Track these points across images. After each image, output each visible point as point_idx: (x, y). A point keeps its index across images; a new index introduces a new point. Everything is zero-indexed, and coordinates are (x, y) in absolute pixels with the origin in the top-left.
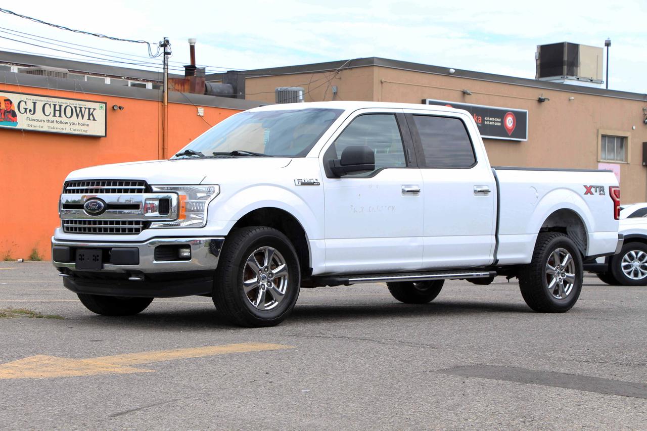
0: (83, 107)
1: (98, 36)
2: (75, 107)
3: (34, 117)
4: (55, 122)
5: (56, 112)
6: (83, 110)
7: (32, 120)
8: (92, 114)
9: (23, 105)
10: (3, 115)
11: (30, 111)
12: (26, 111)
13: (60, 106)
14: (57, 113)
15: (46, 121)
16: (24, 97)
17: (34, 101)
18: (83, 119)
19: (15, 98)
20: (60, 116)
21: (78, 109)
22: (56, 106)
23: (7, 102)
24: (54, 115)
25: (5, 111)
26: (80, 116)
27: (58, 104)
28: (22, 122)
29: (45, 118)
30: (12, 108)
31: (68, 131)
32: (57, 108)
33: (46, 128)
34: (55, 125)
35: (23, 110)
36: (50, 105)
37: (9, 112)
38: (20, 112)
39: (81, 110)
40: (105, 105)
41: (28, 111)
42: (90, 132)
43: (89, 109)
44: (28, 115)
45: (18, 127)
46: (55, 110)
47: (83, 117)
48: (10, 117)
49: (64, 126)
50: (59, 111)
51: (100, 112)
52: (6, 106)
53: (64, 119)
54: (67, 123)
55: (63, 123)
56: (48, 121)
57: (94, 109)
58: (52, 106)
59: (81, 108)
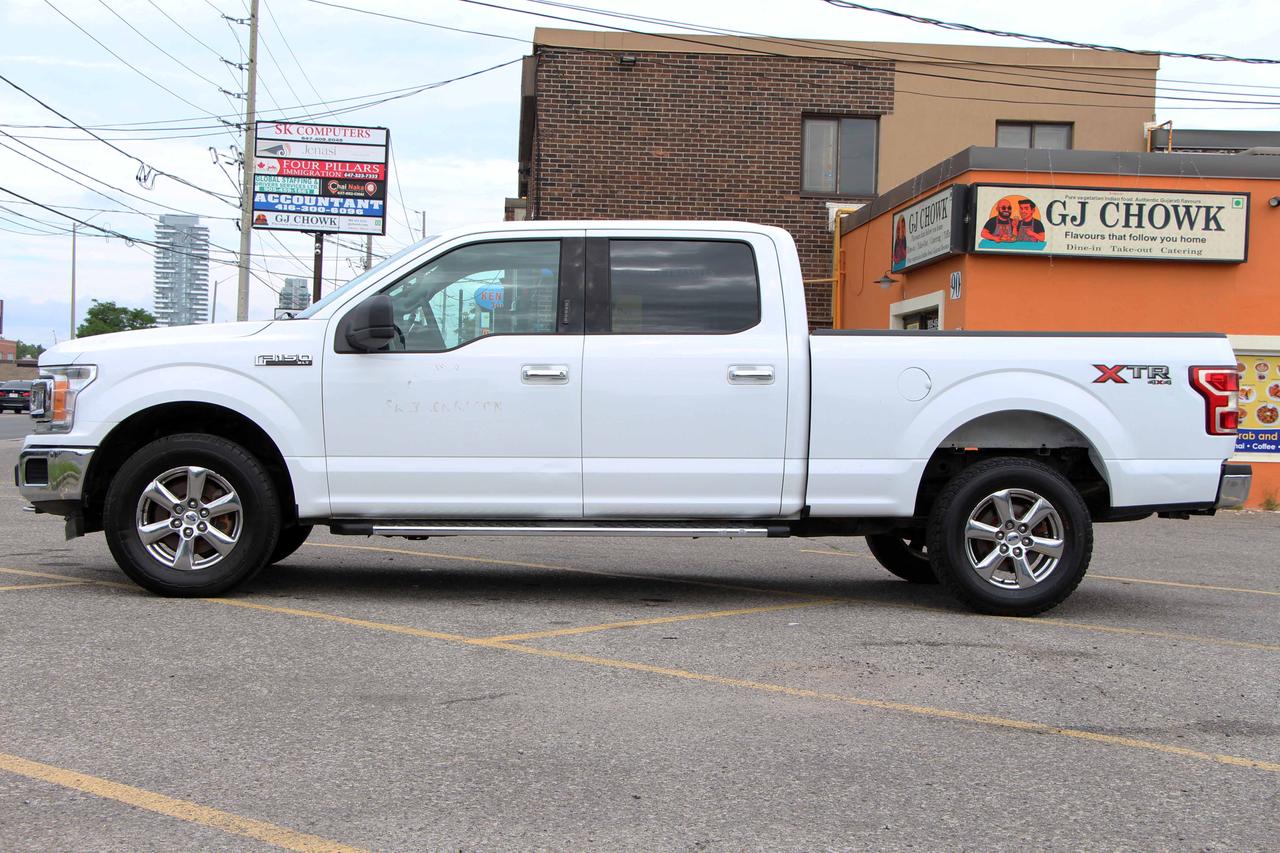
0: (1194, 205)
1: (1211, 59)
2: (1176, 208)
3: (1081, 230)
4: (1128, 237)
5: (1131, 218)
6: (1193, 211)
7: (1077, 236)
8: (1215, 218)
9: (1057, 209)
10: (1015, 229)
11: (1074, 219)
12: (1064, 220)
13: (1141, 207)
14: (1134, 221)
15: (1107, 237)
16: (1060, 194)
17: (1083, 201)
18: (1192, 228)
19: (1041, 198)
20: (1140, 225)
21: (1182, 211)
22: (1131, 207)
23: (1023, 206)
24: (1127, 225)
25: (1020, 222)
26: (1186, 221)
27: (1134, 203)
28: (1056, 241)
29: (1106, 231)
30: (1035, 216)
31: (1156, 254)
32: (1134, 210)
33: (1106, 249)
34: (1128, 243)
35: (1056, 219)
36: (1117, 205)
37: (1029, 224)
38: (1051, 222)
39: (1188, 212)
40: (1245, 198)
41: (1068, 219)
42: (1209, 254)
43: (1208, 209)
44: (1069, 226)
45: (1046, 250)
46: (1128, 215)
47: (1192, 224)
48: (1030, 232)
49: (1148, 244)
50: (1135, 216)
51: (1233, 213)
52: (1021, 214)
53: (1148, 230)
54: (1154, 239)
55: (1146, 239)
56: (1112, 236)
57: (1220, 208)
58: (1123, 208)
59: (1188, 208)
